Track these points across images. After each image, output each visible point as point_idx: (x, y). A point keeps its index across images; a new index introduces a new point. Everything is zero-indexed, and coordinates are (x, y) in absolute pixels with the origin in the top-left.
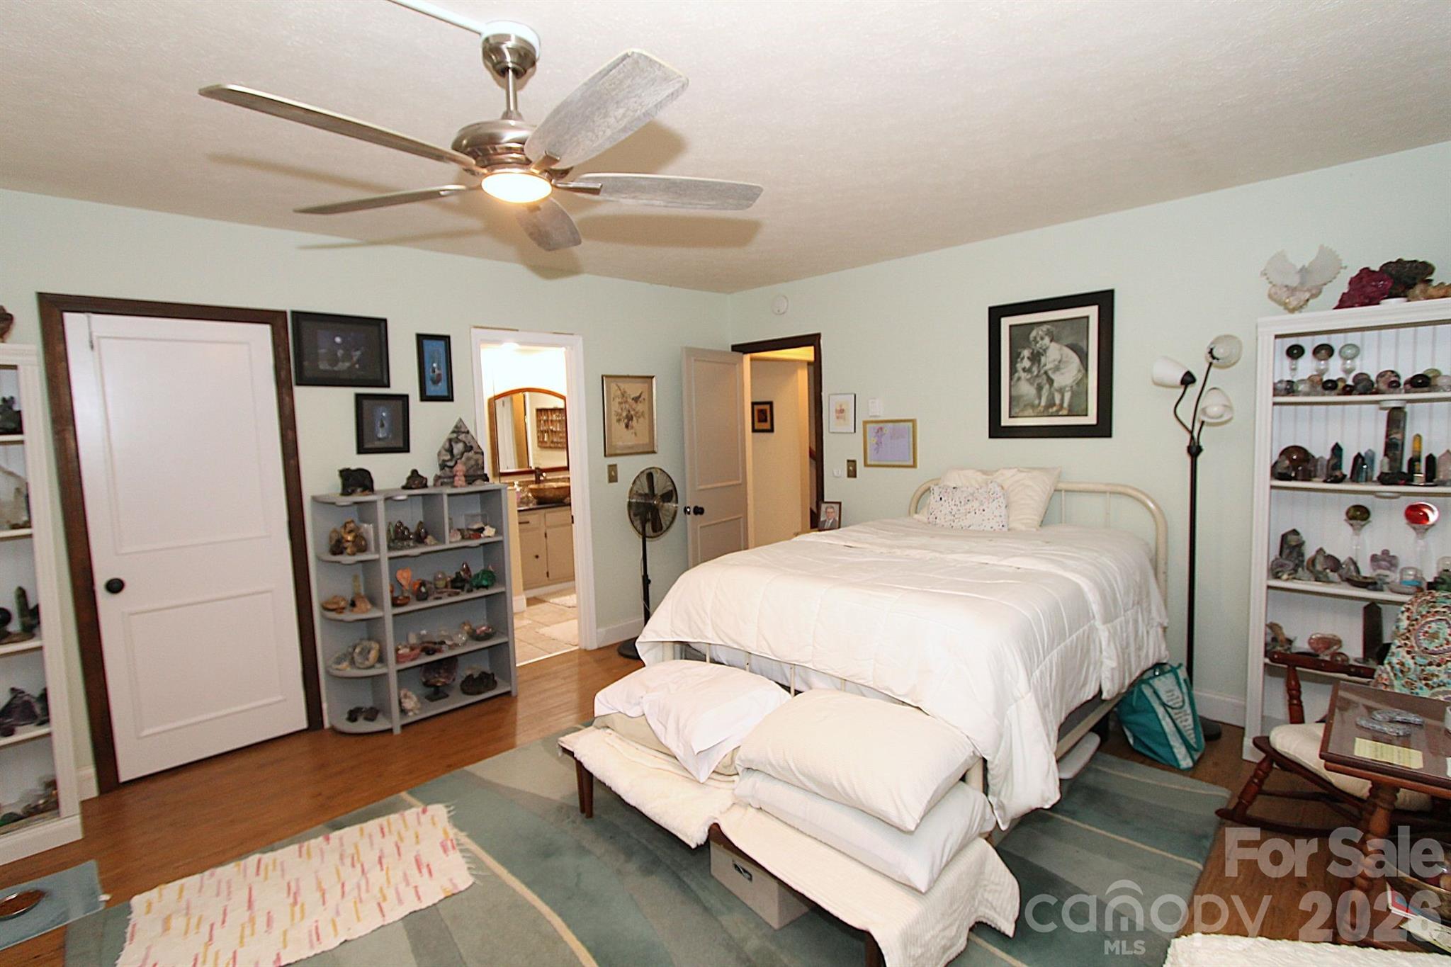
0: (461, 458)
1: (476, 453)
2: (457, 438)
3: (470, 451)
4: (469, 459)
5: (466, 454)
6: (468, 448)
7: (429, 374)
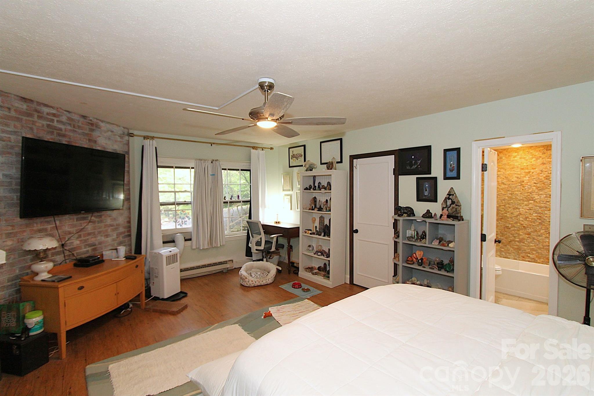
0: (450, 207)
1: (456, 205)
2: (449, 197)
3: (453, 204)
4: (453, 208)
5: (452, 205)
6: (453, 203)
7: (448, 167)
